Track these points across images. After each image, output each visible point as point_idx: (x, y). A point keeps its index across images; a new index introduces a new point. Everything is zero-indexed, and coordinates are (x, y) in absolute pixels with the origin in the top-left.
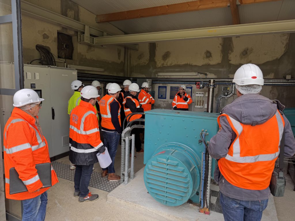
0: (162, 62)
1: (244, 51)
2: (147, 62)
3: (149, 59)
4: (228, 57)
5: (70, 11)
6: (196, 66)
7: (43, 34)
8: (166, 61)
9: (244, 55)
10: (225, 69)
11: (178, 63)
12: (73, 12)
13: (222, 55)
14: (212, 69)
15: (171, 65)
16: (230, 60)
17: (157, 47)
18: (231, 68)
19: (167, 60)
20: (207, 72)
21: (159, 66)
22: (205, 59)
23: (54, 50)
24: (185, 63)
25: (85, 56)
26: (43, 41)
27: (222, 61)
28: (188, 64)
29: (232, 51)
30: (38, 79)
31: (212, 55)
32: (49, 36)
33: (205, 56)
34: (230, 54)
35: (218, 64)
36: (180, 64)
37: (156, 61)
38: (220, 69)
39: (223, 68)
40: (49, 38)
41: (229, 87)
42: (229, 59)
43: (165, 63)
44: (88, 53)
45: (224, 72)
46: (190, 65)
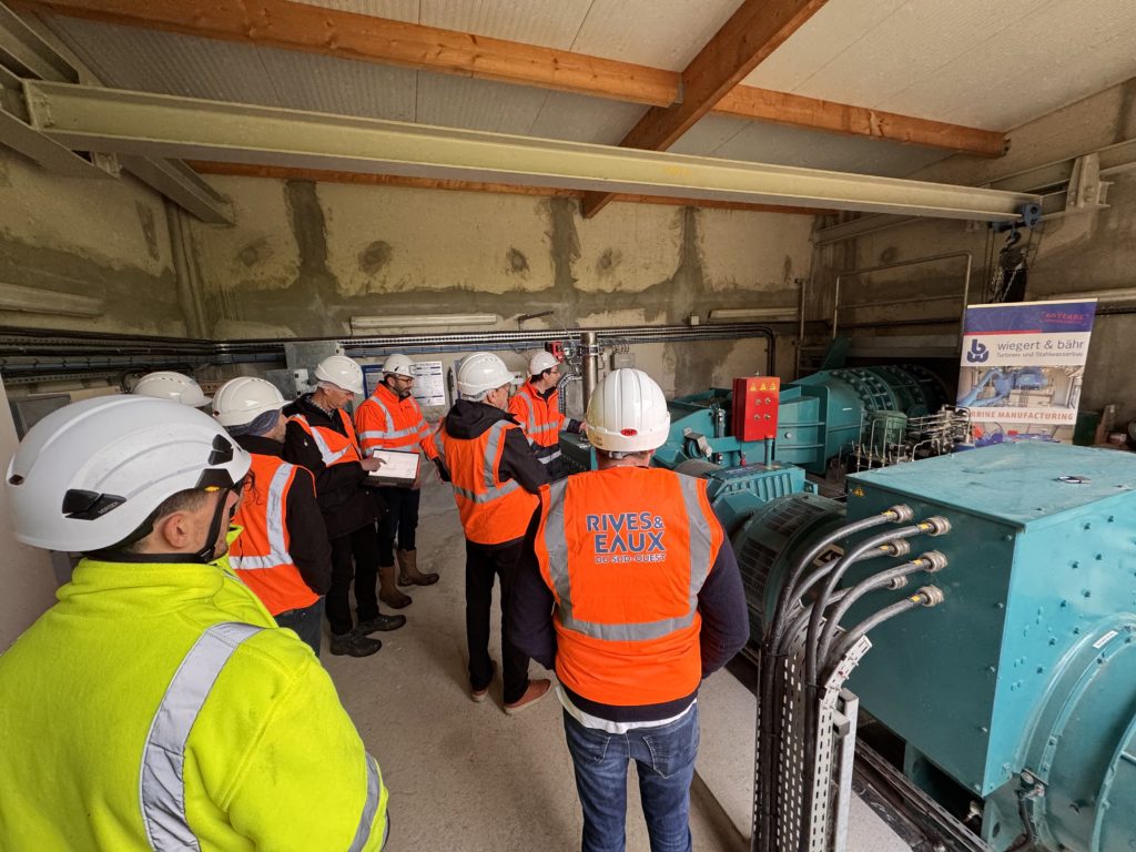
0: (363, 278)
1: (603, 257)
2: (292, 278)
3: (298, 264)
4: (570, 271)
6: (485, 294)
8: (379, 276)
10: (566, 305)
11: (426, 285)
13: (554, 264)
15: (401, 291)
16: (575, 281)
17: (330, 221)
18: (581, 300)
19: (383, 271)
21: (352, 293)
22: (510, 273)
24: (450, 285)
27: (556, 282)
28: (459, 287)
29: (577, 255)
31: (528, 262)
33: (510, 265)
34: (574, 263)
35: (549, 289)
36: (433, 286)
37: (334, 272)
38: (555, 305)
39: (560, 302)
42: (574, 277)
43: (376, 283)
45: (565, 311)
46: (467, 291)
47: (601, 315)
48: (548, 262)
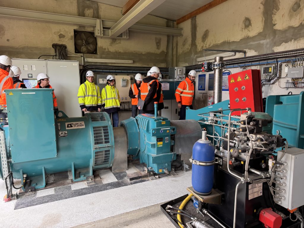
0: (202, 44)
1: (295, 4)
2: (190, 48)
3: (191, 43)
4: (272, 20)
5: (87, 10)
6: (234, 42)
7: (59, 34)
8: (205, 43)
9: (295, 11)
10: (268, 40)
11: (216, 43)
12: (92, 11)
13: (264, 19)
14: (251, 43)
15: (210, 47)
16: (275, 25)
17: (198, 26)
18: (277, 36)
19: (206, 41)
20: (246, 49)
21: (199, 50)
22: (243, 30)
23: (71, 47)
24: (223, 41)
25: (108, 49)
26: (60, 40)
27: (264, 29)
28: (225, 41)
29: (278, 9)
30: (35, 70)
31: (252, 22)
32: (65, 35)
33: (244, 26)
34: (275, 15)
35: (260, 34)
36: (218, 43)
37: (197, 44)
38: (262, 42)
39: (265, 39)
40: (65, 37)
41: (271, 67)
42: (273, 23)
43: (205, 45)
44: (111, 46)
45: (267, 44)
46: (227, 42)
47: (289, 43)
48: (261, 19)
